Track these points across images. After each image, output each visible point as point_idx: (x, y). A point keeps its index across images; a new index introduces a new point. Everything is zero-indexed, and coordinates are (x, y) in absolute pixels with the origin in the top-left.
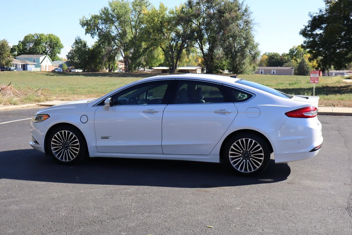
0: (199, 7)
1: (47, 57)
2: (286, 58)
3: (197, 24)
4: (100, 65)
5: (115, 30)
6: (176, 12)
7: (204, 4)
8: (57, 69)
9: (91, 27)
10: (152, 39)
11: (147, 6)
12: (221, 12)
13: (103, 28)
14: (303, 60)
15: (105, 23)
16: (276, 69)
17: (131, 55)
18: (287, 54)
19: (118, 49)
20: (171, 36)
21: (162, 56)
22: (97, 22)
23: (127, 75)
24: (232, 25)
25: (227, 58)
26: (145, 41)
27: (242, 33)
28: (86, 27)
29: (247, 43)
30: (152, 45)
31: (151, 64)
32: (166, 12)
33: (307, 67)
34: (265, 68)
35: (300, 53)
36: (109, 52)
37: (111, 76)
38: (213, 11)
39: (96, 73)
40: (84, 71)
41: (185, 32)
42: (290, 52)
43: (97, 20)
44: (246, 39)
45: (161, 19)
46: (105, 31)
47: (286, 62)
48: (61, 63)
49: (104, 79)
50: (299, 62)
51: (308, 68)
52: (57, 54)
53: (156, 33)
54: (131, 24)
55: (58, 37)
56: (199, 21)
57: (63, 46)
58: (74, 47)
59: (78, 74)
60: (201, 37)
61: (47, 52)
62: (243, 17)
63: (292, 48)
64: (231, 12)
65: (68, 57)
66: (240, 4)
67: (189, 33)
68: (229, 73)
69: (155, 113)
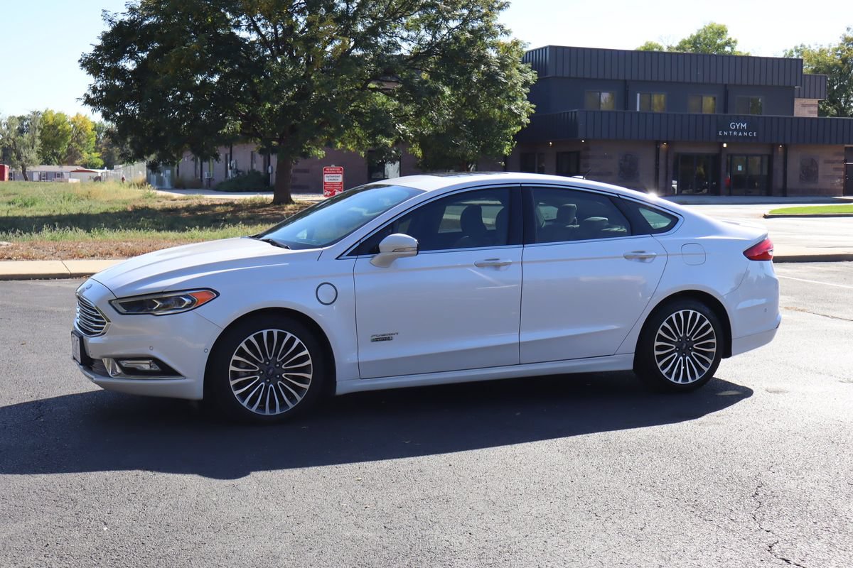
69: (505, 267)
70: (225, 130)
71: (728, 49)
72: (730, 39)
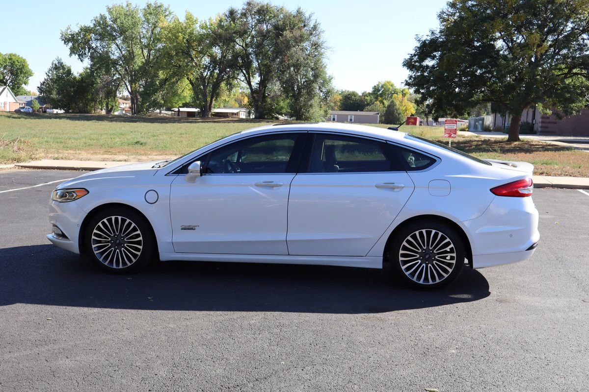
0: (245, 20)
1: (6, 90)
2: (368, 98)
3: (242, 45)
4: (93, 104)
5: (117, 51)
6: (211, 27)
7: (253, 16)
8: (23, 108)
9: (78, 45)
10: (174, 66)
11: (166, 16)
12: (279, 30)
13: (97, 47)
14: (392, 102)
15: (100, 40)
16: (354, 115)
17: (142, 89)
18: (369, 93)
19: (120, 79)
20: (203, 63)
21: (188, 92)
22: (89, 37)
23: (137, 119)
24: (295, 48)
25: (287, 97)
26: (162, 68)
27: (309, 62)
28: (70, 44)
29: (316, 76)
30: (175, 74)
31: (171, 102)
32: (196, 25)
33: (399, 112)
34: (339, 113)
35: (387, 93)
36: (107, 84)
37: (112, 121)
38: (267, 26)
39: (86, 115)
40: (67, 112)
41: (223, 57)
42: (374, 91)
43: (89, 35)
44: (315, 70)
45: (189, 35)
46: (101, 52)
47: (368, 105)
48: (29, 99)
49: (101, 125)
50: (386, 106)
51: (399, 114)
52: (23, 85)
53: (180, 56)
54: (141, 42)
55: (24, 58)
56: (245, 41)
57: (33, 72)
58: (50, 75)
59: (57, 116)
60: (247, 65)
61: (7, 81)
62: (311, 37)
63: (376, 85)
64: (292, 29)
65: (40, 90)
66: (306, 19)
67: (230, 58)
68: (289, 119)
69: (277, 188)
70: (473, 99)
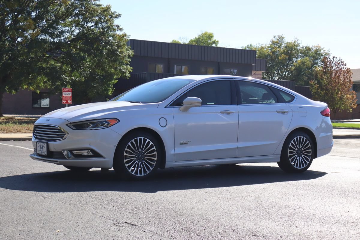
71: (214, 45)
72: (215, 40)
